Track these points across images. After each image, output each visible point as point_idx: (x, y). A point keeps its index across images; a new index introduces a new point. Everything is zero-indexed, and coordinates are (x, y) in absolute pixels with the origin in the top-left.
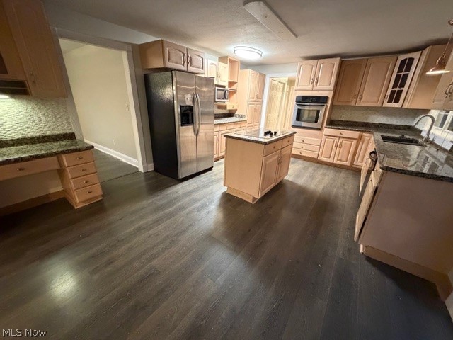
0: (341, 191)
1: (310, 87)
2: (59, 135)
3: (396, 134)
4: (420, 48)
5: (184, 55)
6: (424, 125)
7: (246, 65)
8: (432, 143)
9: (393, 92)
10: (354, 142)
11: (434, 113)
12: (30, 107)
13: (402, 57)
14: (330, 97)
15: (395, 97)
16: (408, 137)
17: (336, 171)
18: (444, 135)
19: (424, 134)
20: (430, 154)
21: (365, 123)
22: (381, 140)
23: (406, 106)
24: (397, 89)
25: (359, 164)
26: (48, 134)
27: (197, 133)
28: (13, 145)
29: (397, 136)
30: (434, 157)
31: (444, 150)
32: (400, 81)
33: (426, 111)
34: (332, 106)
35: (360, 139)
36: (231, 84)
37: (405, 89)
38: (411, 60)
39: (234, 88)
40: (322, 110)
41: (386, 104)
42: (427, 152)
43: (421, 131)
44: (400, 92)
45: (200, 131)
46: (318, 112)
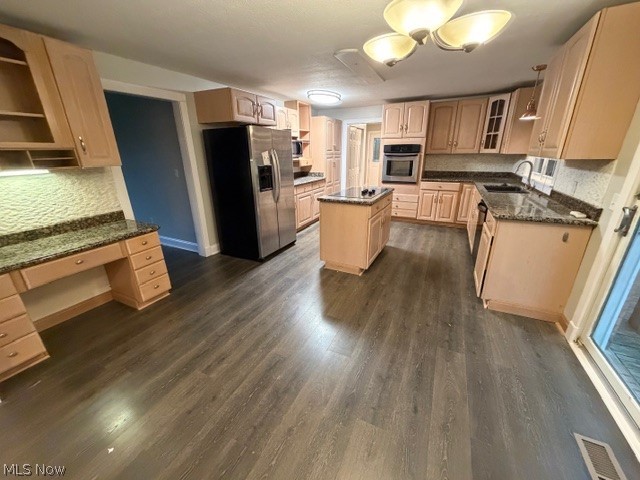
0: (452, 252)
1: (399, 134)
2: (104, 215)
3: (497, 182)
4: (510, 90)
5: (253, 104)
6: (524, 171)
7: (317, 110)
8: (533, 189)
9: (488, 137)
10: (455, 195)
11: (530, 159)
12: (69, 182)
13: (493, 99)
14: (423, 145)
15: (491, 142)
16: (509, 185)
17: (440, 231)
18: (543, 181)
19: (524, 181)
20: (533, 201)
21: (462, 173)
22: (485, 190)
23: (504, 152)
24: (492, 133)
25: (462, 219)
26: (91, 215)
27: (277, 200)
28: (49, 235)
29: (499, 185)
30: (538, 204)
31: (545, 195)
32: (494, 124)
33: (523, 156)
34: (426, 155)
35: (461, 191)
36: (303, 134)
37: (500, 133)
38: (502, 102)
39: (306, 138)
40: (416, 160)
41: (484, 151)
42: (530, 199)
43: (521, 178)
44: (495, 136)
45: (281, 196)
46: (412, 162)
